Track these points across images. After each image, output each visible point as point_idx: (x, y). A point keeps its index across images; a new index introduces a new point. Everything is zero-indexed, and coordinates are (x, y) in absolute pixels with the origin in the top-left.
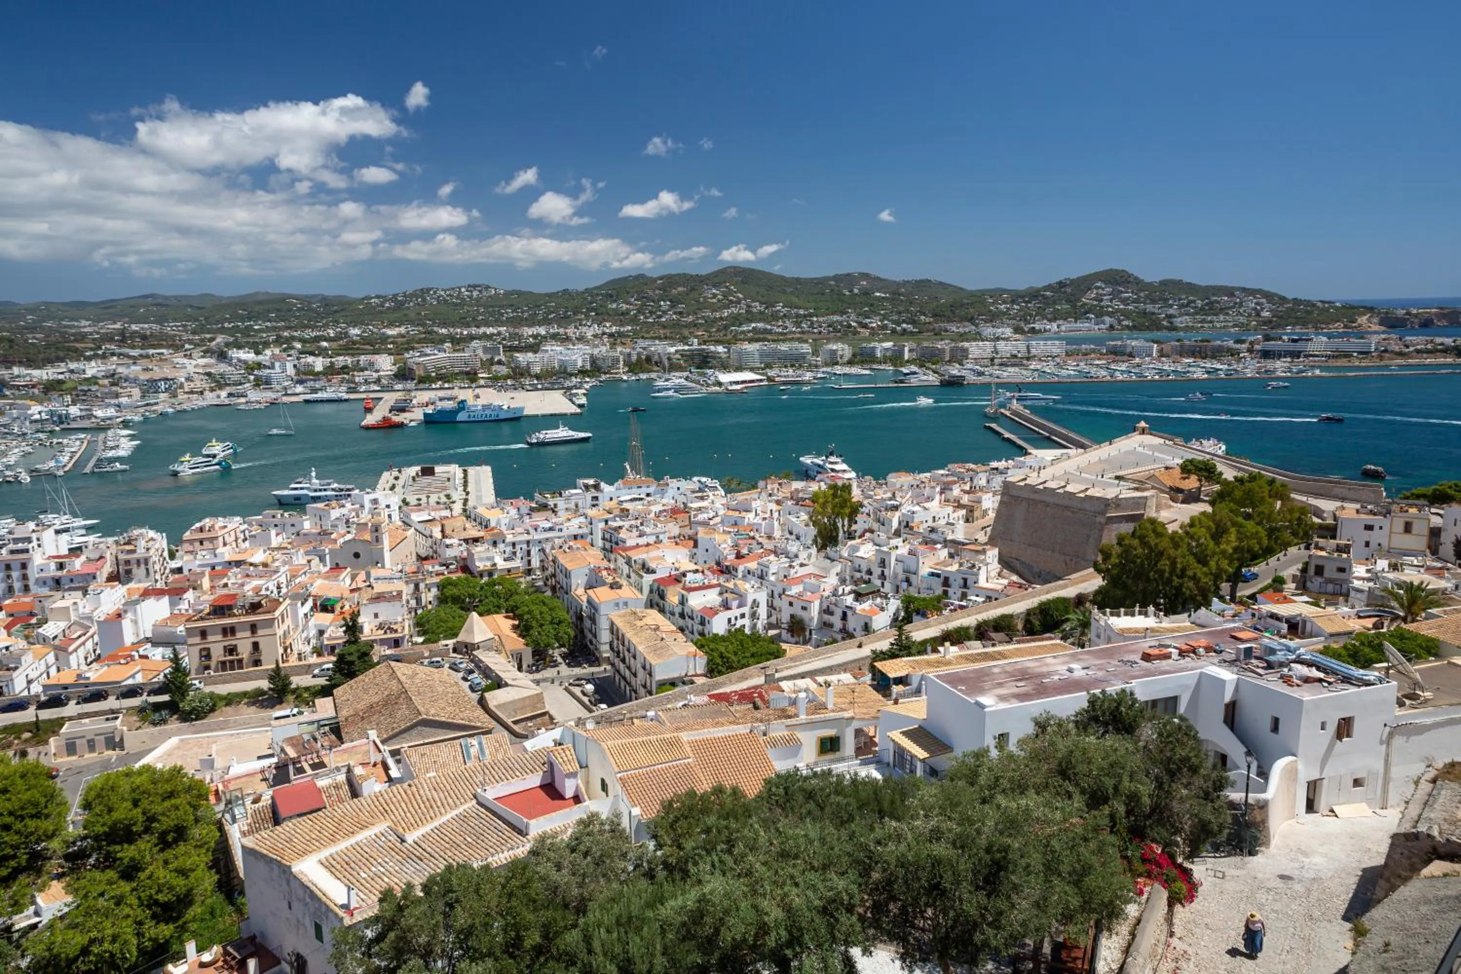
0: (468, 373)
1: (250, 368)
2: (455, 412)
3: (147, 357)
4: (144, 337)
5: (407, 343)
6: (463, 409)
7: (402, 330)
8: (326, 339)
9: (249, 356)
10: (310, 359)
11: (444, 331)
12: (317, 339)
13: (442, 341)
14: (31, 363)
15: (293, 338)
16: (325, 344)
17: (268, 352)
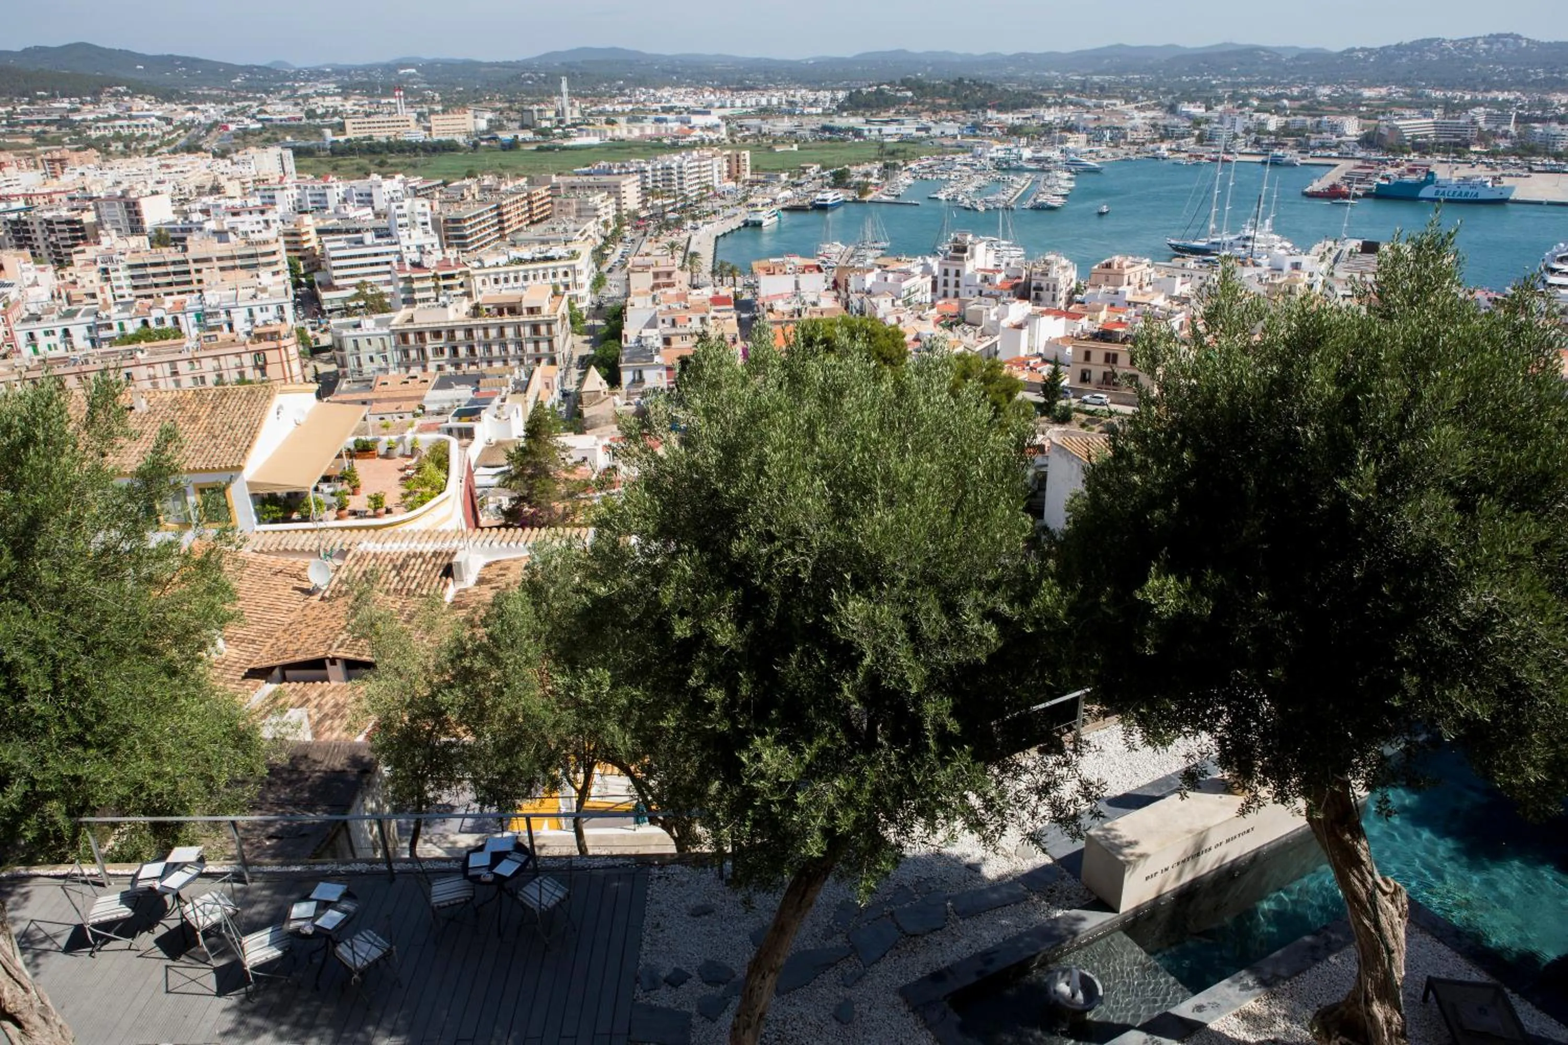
0: (1456, 144)
1: (1197, 122)
2: (1420, 185)
3: (1100, 107)
4: (1102, 89)
5: (1385, 107)
6: (1431, 182)
7: (1384, 91)
8: (1287, 97)
9: (1198, 110)
10: (1263, 116)
11: (1439, 94)
12: (1279, 97)
13: (1433, 104)
14: (1001, 108)
15: (1251, 95)
16: (1286, 102)
17: (1220, 108)
